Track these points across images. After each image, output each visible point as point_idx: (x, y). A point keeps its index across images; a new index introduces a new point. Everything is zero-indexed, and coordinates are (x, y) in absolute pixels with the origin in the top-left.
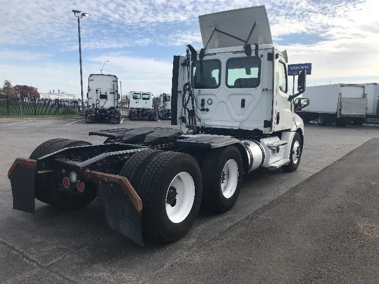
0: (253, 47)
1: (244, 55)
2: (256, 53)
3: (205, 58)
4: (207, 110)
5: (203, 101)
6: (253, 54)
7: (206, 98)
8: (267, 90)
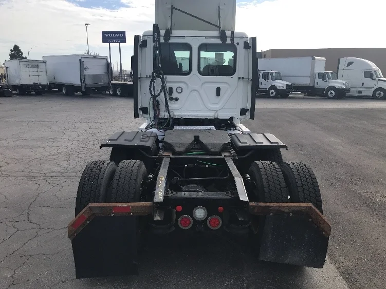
0: (228, 33)
1: (219, 41)
2: (232, 40)
3: (172, 41)
4: (177, 99)
5: (171, 89)
6: (229, 41)
7: (174, 86)
8: (243, 78)
